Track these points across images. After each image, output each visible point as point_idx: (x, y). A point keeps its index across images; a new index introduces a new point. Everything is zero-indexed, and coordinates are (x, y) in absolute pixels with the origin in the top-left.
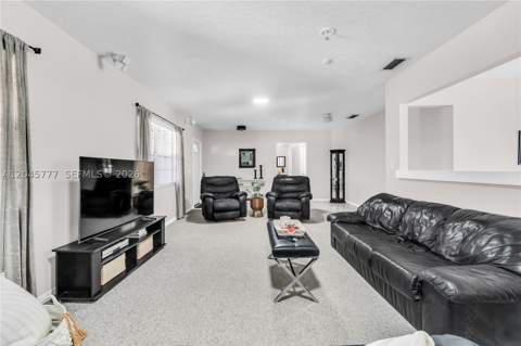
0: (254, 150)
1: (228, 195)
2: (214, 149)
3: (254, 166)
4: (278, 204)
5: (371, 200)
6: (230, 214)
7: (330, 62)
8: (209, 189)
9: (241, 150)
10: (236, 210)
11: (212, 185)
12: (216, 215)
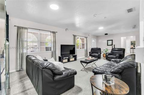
0: (112, 40)
2: (100, 41)
3: (112, 45)
7: (105, 18)
9: (108, 41)
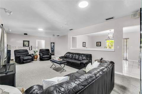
0: (29, 41)
1: (26, 55)
3: (29, 46)
4: (43, 56)
5: (67, 53)
6: (29, 61)
8: (18, 54)
9: (24, 41)
10: (31, 59)
11: (19, 52)
12: (24, 61)
